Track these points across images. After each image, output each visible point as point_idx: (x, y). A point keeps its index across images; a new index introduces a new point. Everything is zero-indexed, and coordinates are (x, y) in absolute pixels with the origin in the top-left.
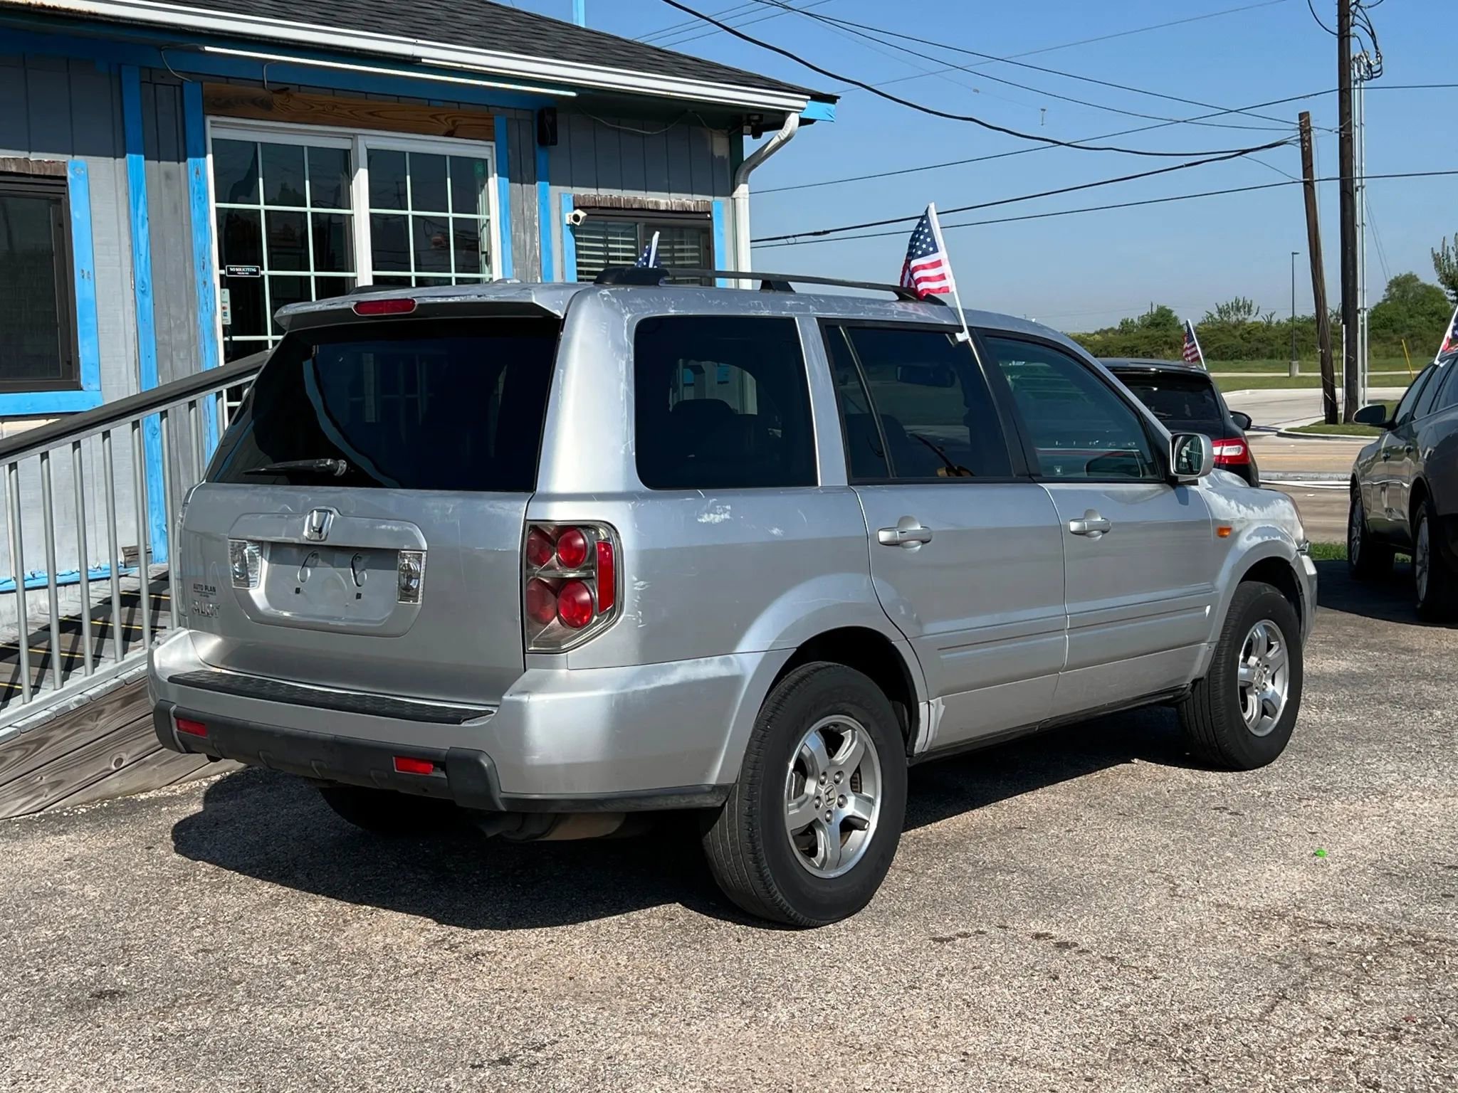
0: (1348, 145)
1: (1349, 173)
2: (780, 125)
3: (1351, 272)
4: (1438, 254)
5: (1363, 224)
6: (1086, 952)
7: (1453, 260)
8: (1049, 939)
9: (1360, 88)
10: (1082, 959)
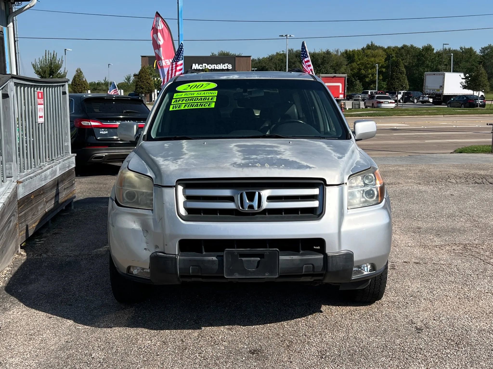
4: (34, 64)
6: (426, 263)
7: (39, 66)
8: (409, 262)
9: (15, 8)
10: (430, 265)
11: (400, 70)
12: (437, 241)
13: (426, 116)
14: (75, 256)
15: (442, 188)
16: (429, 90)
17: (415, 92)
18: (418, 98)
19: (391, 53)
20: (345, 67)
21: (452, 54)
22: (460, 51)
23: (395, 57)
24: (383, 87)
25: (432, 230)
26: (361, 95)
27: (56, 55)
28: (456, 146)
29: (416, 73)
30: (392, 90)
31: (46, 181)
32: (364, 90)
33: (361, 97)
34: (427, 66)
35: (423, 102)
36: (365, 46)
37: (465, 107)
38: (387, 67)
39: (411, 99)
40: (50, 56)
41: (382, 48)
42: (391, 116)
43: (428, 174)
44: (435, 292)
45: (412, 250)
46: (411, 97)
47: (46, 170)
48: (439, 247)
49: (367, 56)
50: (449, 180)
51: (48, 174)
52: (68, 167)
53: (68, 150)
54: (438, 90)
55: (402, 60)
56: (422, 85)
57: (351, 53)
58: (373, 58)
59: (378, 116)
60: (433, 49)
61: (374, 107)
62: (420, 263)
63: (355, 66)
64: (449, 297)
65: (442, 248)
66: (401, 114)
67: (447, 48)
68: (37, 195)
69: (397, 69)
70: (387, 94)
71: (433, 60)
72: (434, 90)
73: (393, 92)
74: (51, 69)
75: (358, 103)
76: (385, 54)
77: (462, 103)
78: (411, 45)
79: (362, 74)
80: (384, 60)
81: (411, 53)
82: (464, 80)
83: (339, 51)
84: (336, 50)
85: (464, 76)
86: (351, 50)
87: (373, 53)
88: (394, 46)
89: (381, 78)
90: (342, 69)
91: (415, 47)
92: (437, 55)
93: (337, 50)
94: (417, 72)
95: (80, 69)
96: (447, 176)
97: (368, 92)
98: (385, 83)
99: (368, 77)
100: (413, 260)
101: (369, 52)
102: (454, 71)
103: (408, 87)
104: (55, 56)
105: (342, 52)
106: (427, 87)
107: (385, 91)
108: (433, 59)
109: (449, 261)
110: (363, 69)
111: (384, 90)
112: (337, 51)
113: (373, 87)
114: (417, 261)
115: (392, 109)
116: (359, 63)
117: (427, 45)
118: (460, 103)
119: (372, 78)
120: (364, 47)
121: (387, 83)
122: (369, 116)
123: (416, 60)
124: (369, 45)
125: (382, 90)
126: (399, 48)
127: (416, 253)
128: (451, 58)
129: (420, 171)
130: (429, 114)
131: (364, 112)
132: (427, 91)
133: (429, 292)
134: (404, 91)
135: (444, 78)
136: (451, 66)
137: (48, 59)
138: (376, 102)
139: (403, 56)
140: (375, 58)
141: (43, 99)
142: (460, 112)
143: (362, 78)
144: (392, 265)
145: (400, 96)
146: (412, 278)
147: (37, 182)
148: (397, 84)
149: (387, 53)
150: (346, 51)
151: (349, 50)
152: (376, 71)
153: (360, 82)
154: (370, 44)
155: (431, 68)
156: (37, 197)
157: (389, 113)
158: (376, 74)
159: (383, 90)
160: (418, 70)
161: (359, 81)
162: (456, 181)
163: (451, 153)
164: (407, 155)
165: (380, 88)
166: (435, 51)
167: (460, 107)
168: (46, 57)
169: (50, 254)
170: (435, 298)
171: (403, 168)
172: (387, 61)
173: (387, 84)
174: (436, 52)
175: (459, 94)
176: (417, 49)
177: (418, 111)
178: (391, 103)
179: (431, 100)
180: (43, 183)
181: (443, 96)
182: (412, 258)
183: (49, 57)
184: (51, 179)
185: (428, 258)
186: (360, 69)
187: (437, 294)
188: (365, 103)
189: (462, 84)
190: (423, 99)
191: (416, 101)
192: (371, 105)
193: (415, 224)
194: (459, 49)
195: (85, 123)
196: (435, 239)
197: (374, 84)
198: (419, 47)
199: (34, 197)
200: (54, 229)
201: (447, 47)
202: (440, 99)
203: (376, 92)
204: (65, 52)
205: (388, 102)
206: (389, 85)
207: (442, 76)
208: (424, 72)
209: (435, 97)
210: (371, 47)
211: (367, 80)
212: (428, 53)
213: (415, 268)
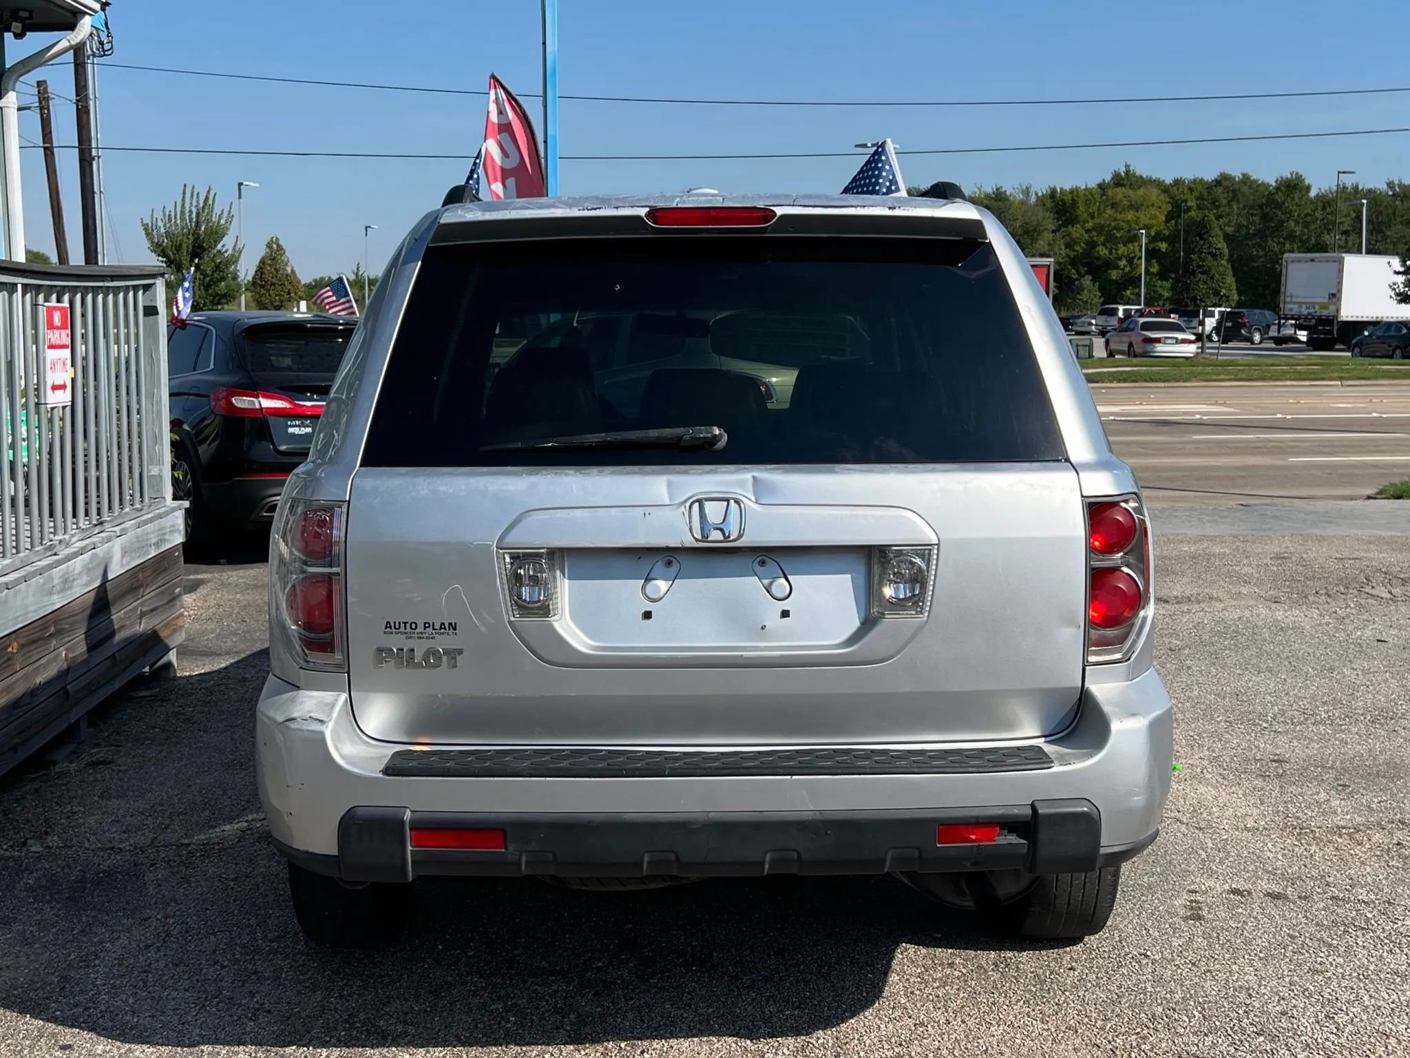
0: (85, 117)
1: (87, 143)
2: (71, 27)
3: (93, 236)
4: (147, 224)
5: (101, 192)
6: (1306, 898)
7: (163, 230)
8: (1249, 893)
9: (93, 64)
10: (1322, 905)
11: (1210, 246)
12: (1339, 810)
13: (1289, 383)
14: (135, 848)
15: (1348, 616)
16: (1296, 306)
17: (1257, 311)
18: (1264, 330)
19: (1184, 197)
20: (1051, 236)
21: (1365, 201)
22: (1387, 194)
23: (1195, 208)
24: (1161, 296)
25: (1323, 767)
26: (1094, 318)
27: (214, 199)
28: (1382, 475)
29: (1258, 257)
30: (1186, 305)
31: (69, 592)
32: (1104, 303)
33: (1096, 325)
34: (1291, 237)
35: (1279, 341)
36: (1108, 178)
37: (1404, 357)
38: (1172, 239)
39: (1243, 331)
40: (194, 203)
41: (1158, 184)
42: (1185, 381)
43: (1300, 569)
44: (1342, 1019)
45: (1260, 845)
46: (1243, 325)
47: (68, 558)
48: (1349, 834)
49: (1113, 205)
50: (1368, 589)
51: (77, 571)
52: (157, 545)
53: (160, 490)
54: (1324, 306)
55: (1218, 217)
56: (1276, 291)
57: (1068, 198)
58: (1132, 212)
59: (1146, 381)
60: (1309, 188)
61: (1135, 356)
62: (1286, 898)
63: (1078, 235)
64: (1392, 1041)
65: (1357, 836)
66: (1214, 377)
67: (1349, 185)
68: (34, 642)
69: (1202, 242)
70: (1172, 316)
71: (1309, 219)
72: (1313, 305)
73: (1189, 311)
74: (196, 240)
75: (1088, 343)
76: (1168, 200)
77: (1395, 343)
78: (1244, 175)
79: (1098, 258)
80: (1164, 219)
81: (1241, 199)
82: (1400, 276)
83: (1032, 191)
84: (1024, 187)
85: (1402, 266)
86: (1067, 187)
87: (1133, 196)
88: (1192, 178)
89: (1155, 269)
90: (1041, 242)
91: (1256, 181)
92: (1320, 204)
93: (1027, 189)
94: (1261, 253)
95: (277, 239)
96: (1362, 576)
97: (1118, 309)
98: (1168, 284)
99: (1117, 267)
100: (1264, 885)
101: (1120, 194)
102: (1369, 252)
103: (1236, 297)
104: (210, 202)
105: (1040, 194)
106: (1292, 297)
107: (1168, 307)
108: (1307, 215)
109: (1386, 890)
110: (1103, 244)
111: (1164, 305)
112: (1027, 192)
113: (1132, 297)
114: (1277, 889)
115: (1188, 362)
116: (1089, 225)
117: (1289, 176)
118: (1390, 346)
119: (1127, 269)
120: (1104, 180)
121: (1173, 284)
122: (1119, 381)
123: (1257, 219)
124: (1119, 174)
125: (1158, 306)
126: (1207, 183)
127: (1271, 856)
128: (1361, 212)
129: (1277, 557)
130: (1297, 375)
131: (1105, 370)
132: (1291, 310)
133: (1322, 1016)
134: (1223, 309)
135: (1341, 271)
136: (1361, 237)
137: (191, 212)
138: (1141, 339)
139: (1217, 207)
140: (1137, 211)
141: (68, 331)
142: (1389, 371)
143: (1098, 269)
144: (1191, 901)
145: (1210, 323)
146: (1261, 959)
147: (30, 599)
148: (1201, 287)
149: (1172, 198)
150: (1053, 194)
151: (1061, 189)
152: (1140, 250)
153: (1094, 280)
154: (1122, 171)
155: (1301, 240)
156: (33, 647)
157: (1179, 371)
158: (1140, 258)
159: (1161, 303)
160: (1265, 248)
161: (1090, 277)
162: (1390, 592)
163: (1369, 498)
164: (1233, 503)
165: (1151, 298)
166: (1313, 194)
167: (1391, 357)
168: (183, 206)
169: (54, 840)
170: (1342, 1040)
171: (1222, 547)
172: (1173, 222)
173: (1173, 288)
174: (1317, 195)
175: (1385, 319)
176: (1260, 185)
177: (1264, 368)
178: (1184, 341)
179: (1303, 335)
180: (57, 602)
181: (1339, 322)
182: (1258, 878)
183: (192, 207)
184: (86, 585)
185: (1312, 878)
186: (1092, 245)
187: (1350, 1028)
188: (1107, 343)
189: (1394, 289)
190: (1279, 332)
191: (1257, 337)
192: (1126, 349)
193: (1265, 746)
194: (1382, 186)
195: (241, 402)
196: (1335, 803)
197: (1134, 288)
198: (1266, 181)
199: (22, 647)
200: (98, 745)
201: (1348, 181)
202: (1331, 332)
203: (1141, 310)
204: (240, 190)
205: (1176, 339)
206: (1178, 290)
207: (1336, 264)
208: (1283, 253)
209: (1315, 326)
210: (1124, 180)
211: (1114, 275)
212: (1293, 199)
213: (1272, 918)
